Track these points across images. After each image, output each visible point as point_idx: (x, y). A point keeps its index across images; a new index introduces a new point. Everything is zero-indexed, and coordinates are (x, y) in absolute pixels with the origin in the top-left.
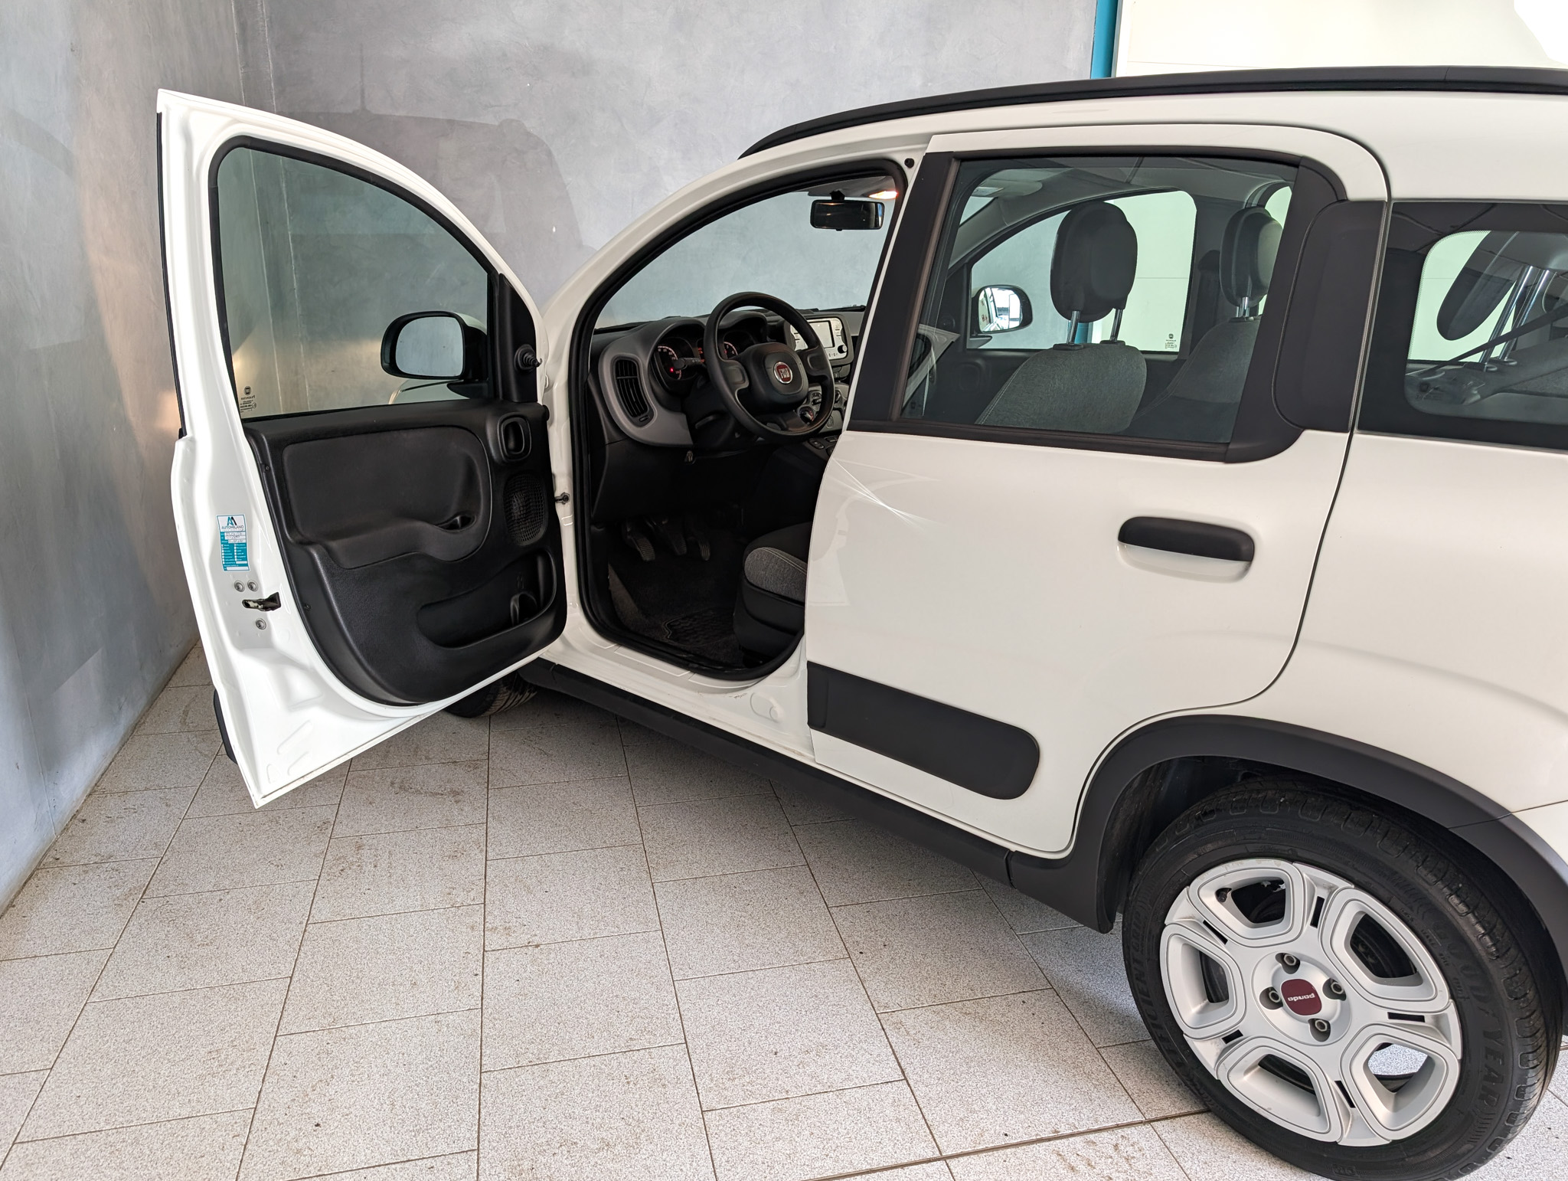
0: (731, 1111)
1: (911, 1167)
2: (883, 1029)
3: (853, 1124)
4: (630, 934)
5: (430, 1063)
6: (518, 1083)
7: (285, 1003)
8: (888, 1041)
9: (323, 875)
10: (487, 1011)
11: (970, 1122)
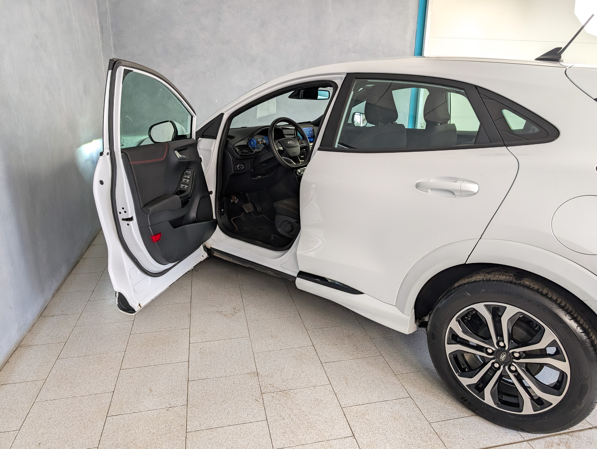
2: (345, 415)
6: (201, 437)
9: (127, 349)
10: (189, 406)
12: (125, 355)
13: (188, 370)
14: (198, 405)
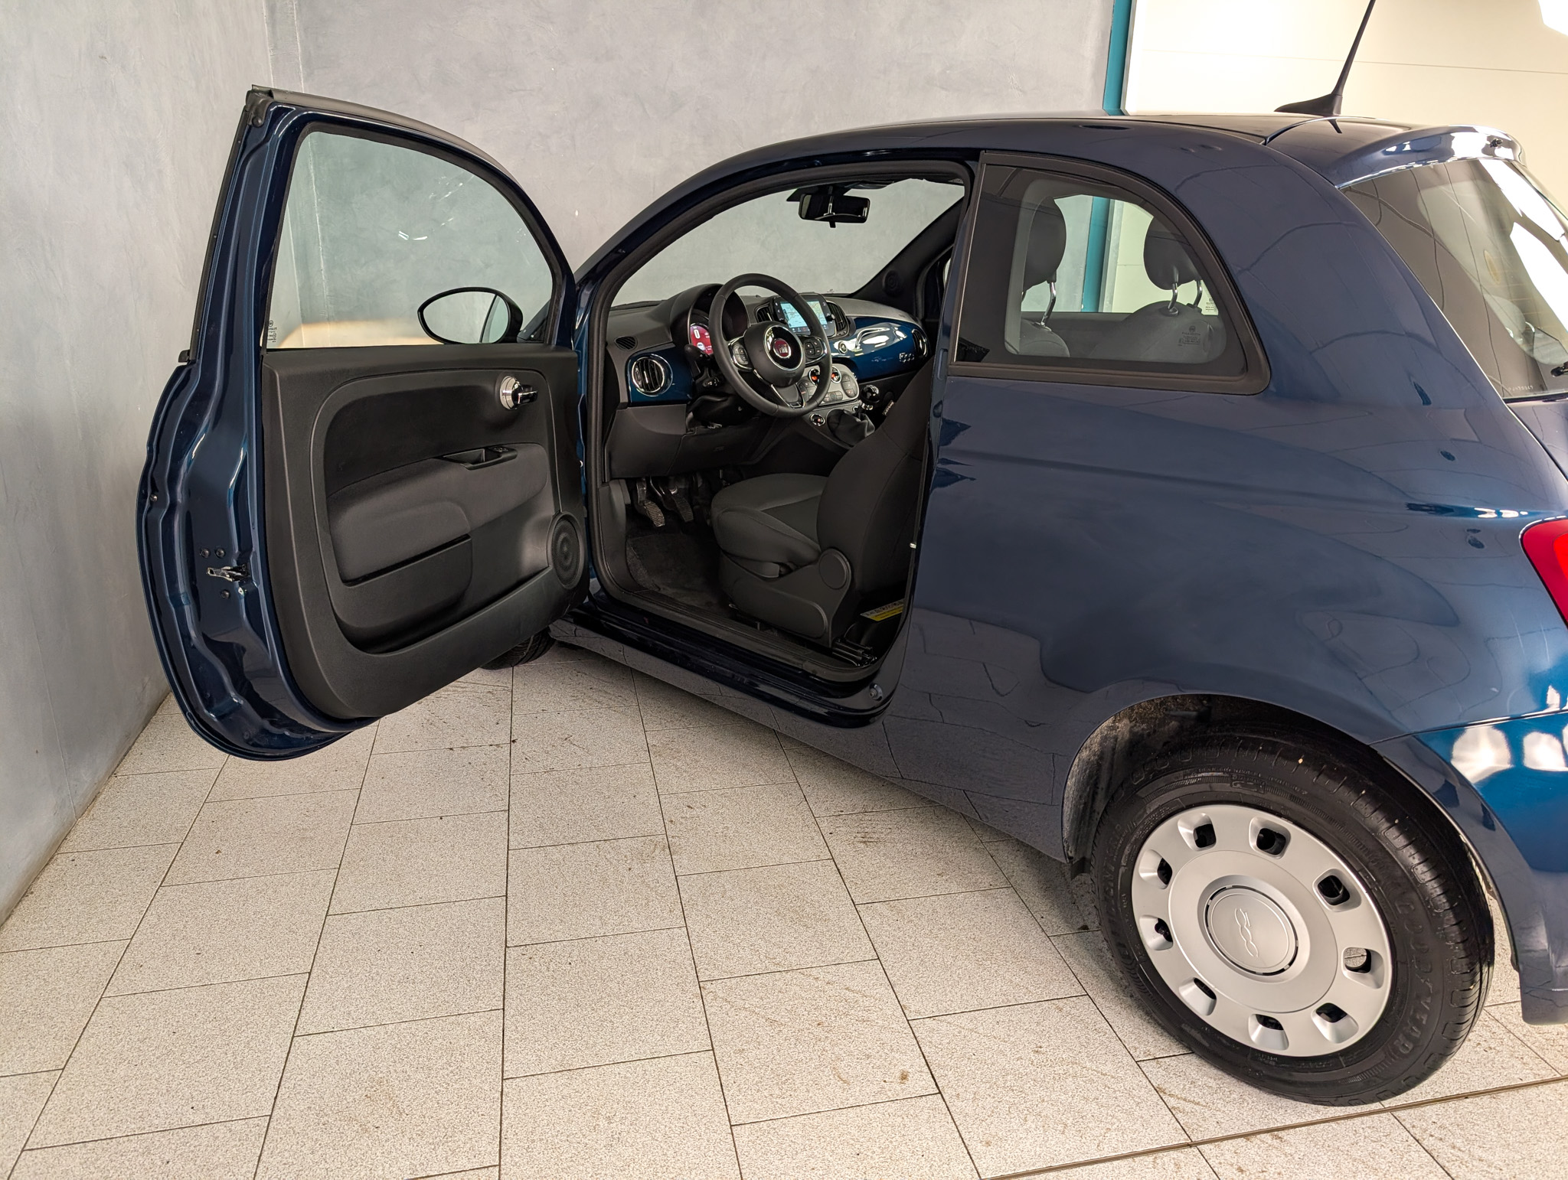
0: (760, 1126)
2: (915, 1037)
3: (887, 1143)
4: (654, 931)
5: (450, 1069)
6: (541, 1092)
7: (303, 1001)
8: (921, 1050)
9: (343, 863)
10: (509, 1012)
11: (1009, 1142)
12: (339, 877)
13: (506, 919)
14: (533, 1009)
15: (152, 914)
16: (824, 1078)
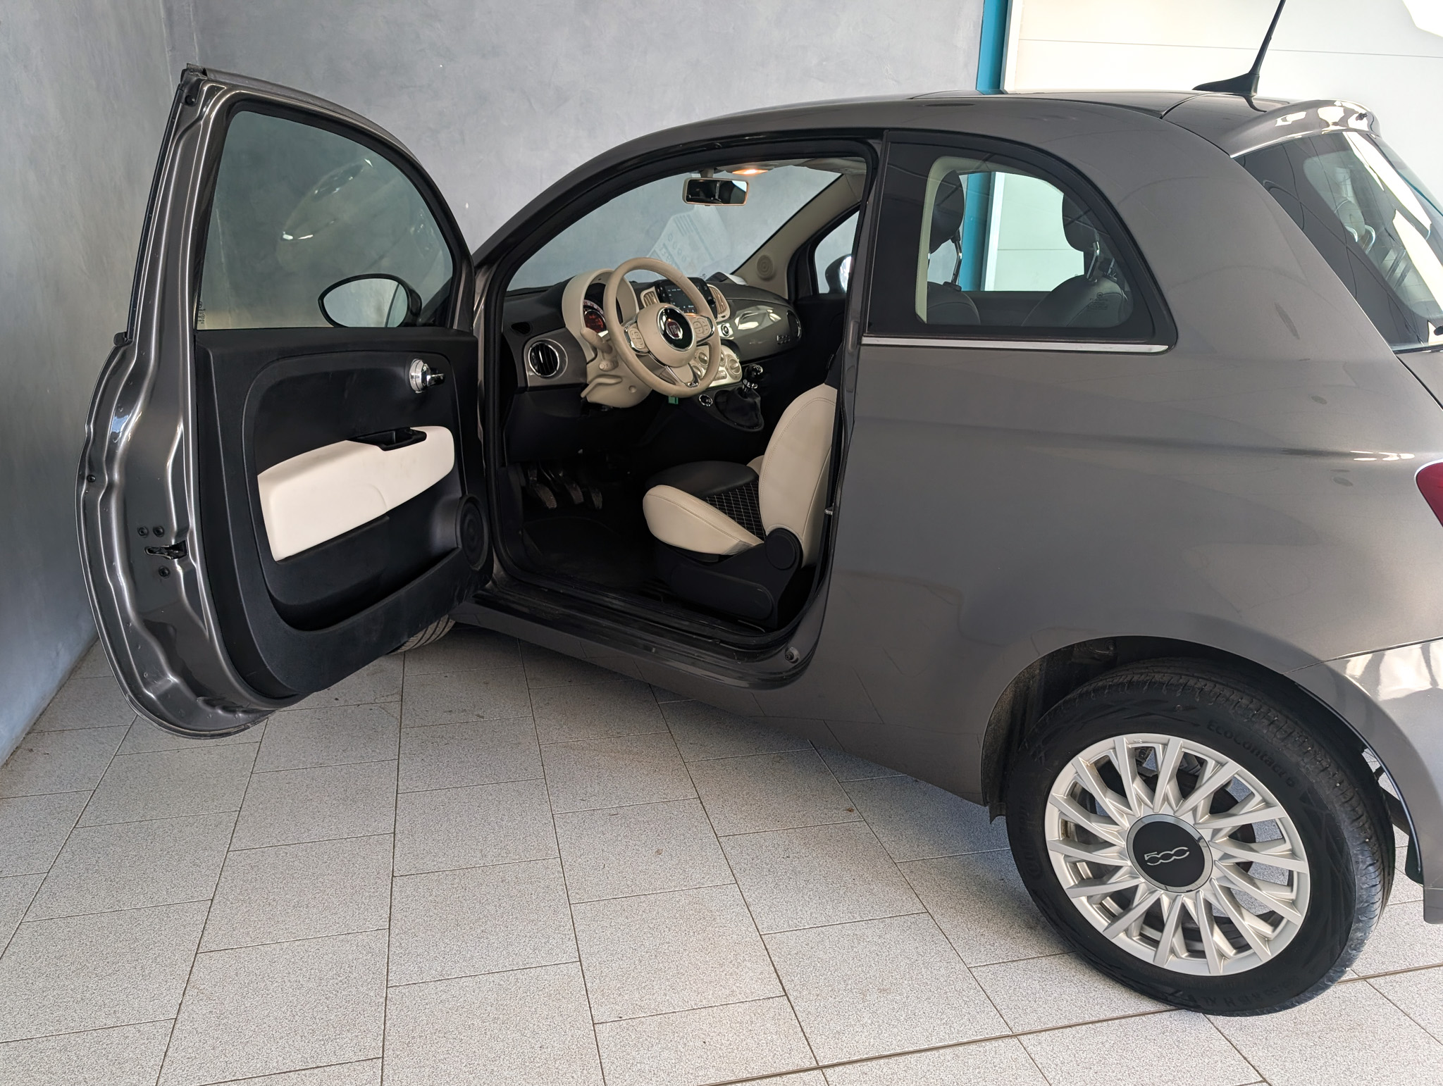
0: (621, 1024)
1: (788, 1076)
2: (767, 950)
3: (735, 1036)
4: (530, 861)
5: (340, 979)
6: (422, 997)
7: (206, 923)
8: (771, 960)
9: (244, 806)
10: (395, 931)
11: (846, 1035)
12: (240, 818)
13: (394, 853)
14: (416, 928)
15: (67, 852)
16: (680, 984)
